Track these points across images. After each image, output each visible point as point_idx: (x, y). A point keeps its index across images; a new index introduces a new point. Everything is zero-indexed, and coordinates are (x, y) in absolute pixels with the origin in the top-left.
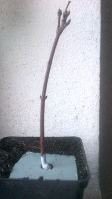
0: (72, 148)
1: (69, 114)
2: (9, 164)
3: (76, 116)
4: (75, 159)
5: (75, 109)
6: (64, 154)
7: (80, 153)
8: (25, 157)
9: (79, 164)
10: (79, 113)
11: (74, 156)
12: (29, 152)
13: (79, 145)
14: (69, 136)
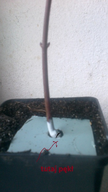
0: (87, 110)
1: (82, 70)
2: (10, 132)
3: (89, 72)
4: (90, 124)
5: (89, 65)
6: (77, 118)
7: (97, 116)
8: (30, 122)
9: (95, 130)
10: (94, 69)
11: (89, 120)
12: (34, 116)
13: (95, 107)
14: (82, 96)
